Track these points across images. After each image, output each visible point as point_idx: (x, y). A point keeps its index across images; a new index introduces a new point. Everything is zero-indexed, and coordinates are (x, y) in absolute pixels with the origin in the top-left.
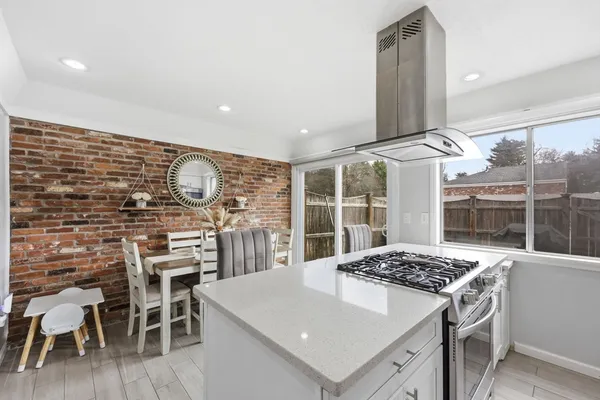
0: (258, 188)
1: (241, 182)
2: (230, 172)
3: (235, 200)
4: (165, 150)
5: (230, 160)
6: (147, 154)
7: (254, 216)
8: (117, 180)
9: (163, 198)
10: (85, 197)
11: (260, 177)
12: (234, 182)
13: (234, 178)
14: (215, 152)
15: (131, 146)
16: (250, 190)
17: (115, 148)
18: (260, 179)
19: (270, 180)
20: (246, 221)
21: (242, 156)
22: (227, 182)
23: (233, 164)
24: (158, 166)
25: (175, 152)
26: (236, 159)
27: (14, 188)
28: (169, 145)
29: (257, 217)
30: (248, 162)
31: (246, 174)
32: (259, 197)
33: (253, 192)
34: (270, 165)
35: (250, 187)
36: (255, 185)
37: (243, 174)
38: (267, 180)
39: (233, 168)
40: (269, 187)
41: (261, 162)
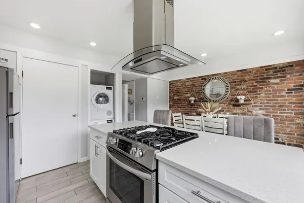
0: (262, 88)
1: (245, 87)
2: (236, 82)
3: (236, 98)
4: (202, 79)
5: (235, 74)
6: (196, 82)
7: (258, 108)
8: (187, 94)
9: (201, 99)
10: (181, 100)
11: (263, 80)
12: (238, 87)
13: (238, 85)
14: (225, 73)
15: (191, 81)
17: (187, 83)
19: (277, 81)
21: (245, 70)
23: (238, 76)
24: (199, 86)
25: (205, 79)
26: (240, 73)
27: (170, 98)
28: (203, 76)
29: (260, 109)
30: (250, 72)
31: (249, 80)
32: (263, 95)
33: (256, 92)
34: (276, 68)
35: (253, 89)
36: (258, 86)
37: (245, 81)
38: (272, 81)
39: (237, 79)
40: (276, 86)
41: (264, 69)
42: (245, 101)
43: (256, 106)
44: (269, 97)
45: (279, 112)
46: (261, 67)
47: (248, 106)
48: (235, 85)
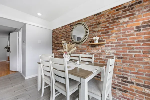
0: (113, 29)
1: (99, 29)
2: (93, 25)
3: (92, 40)
4: (71, 26)
5: (92, 19)
6: (67, 29)
7: (110, 48)
10: (58, 44)
11: (114, 21)
12: (95, 29)
13: (95, 28)
14: (85, 19)
15: (64, 28)
16: (106, 32)
17: (62, 30)
18: (114, 22)
19: (126, 19)
20: (104, 51)
21: (100, 13)
22: (91, 31)
23: (95, 20)
24: (69, 32)
25: (73, 25)
26: (96, 16)
29: (112, 49)
30: (104, 15)
31: (102, 23)
32: (114, 35)
33: (108, 32)
34: (125, 7)
35: (106, 30)
36: (110, 27)
37: (100, 23)
38: (121, 21)
39: (94, 23)
40: (125, 25)
41: (115, 10)
42: (99, 41)
43: (108, 46)
44: (119, 37)
45: (128, 50)
46: (112, 9)
47: (102, 46)
48: (93, 28)
